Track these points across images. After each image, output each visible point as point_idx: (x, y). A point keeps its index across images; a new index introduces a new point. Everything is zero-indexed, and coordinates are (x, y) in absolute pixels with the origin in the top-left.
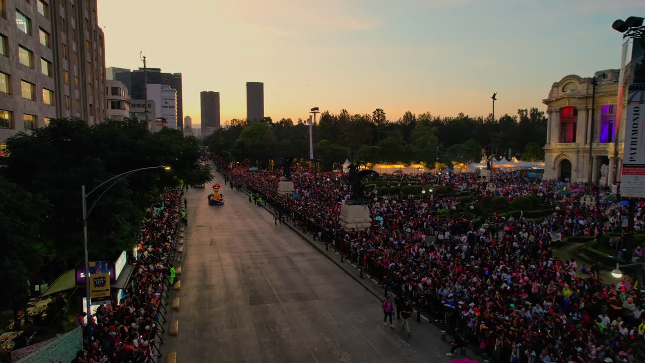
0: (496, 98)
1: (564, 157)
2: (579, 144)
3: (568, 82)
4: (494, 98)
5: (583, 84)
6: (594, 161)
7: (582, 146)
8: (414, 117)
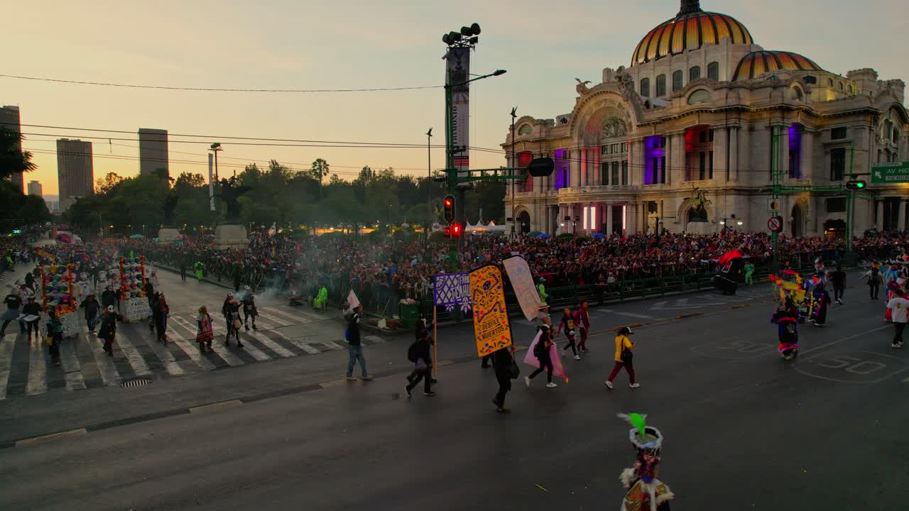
0: (431, 134)
1: (523, 209)
2: (535, 193)
3: (523, 124)
4: (429, 134)
5: (537, 126)
6: (550, 210)
7: (538, 195)
8: (374, 174)
